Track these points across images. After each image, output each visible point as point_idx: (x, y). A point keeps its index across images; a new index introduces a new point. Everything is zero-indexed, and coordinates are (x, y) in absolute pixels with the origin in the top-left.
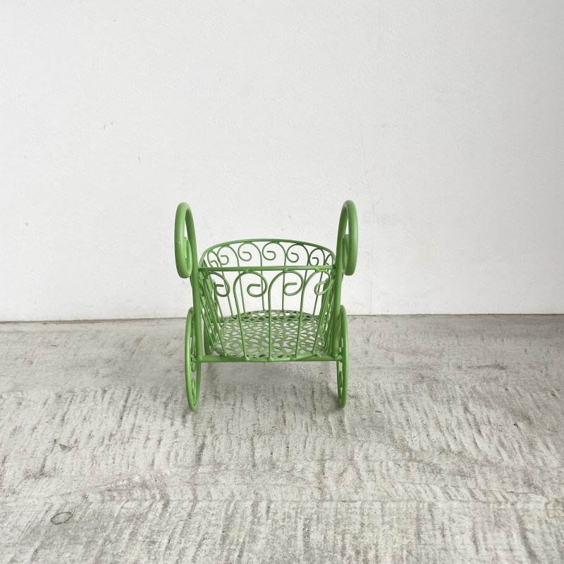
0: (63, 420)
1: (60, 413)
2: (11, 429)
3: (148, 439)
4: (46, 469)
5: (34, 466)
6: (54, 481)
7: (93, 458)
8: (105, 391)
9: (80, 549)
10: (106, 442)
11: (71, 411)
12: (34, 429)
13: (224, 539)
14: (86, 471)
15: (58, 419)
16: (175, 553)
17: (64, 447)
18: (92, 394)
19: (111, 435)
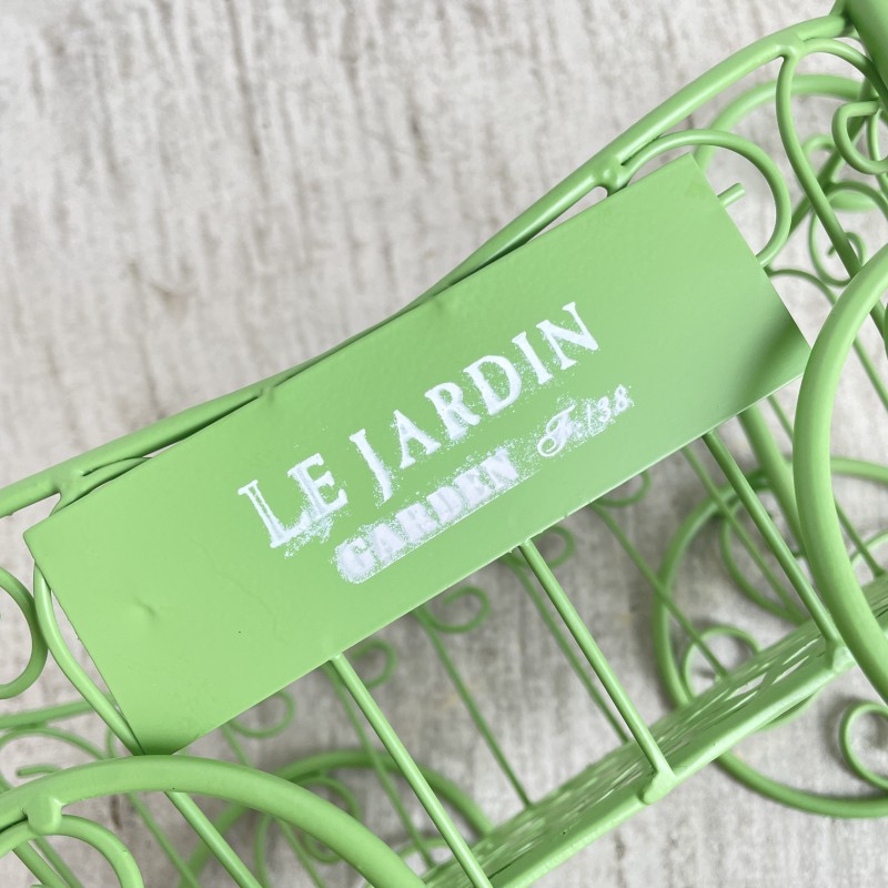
0: (113, 168)
10: (258, 267)
12: (61, 215)
15: (99, 163)
19: (261, 235)
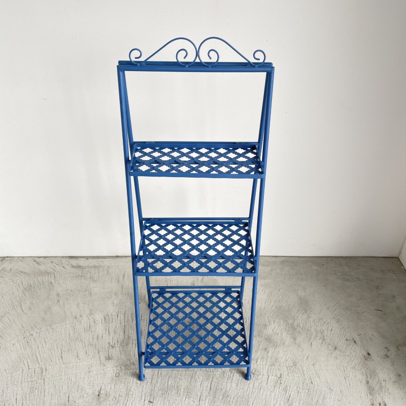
1: (107, 329)
2: (96, 336)
3: (133, 343)
4: (110, 356)
5: (107, 355)
6: (113, 361)
7: (120, 351)
8: (118, 316)
9: (123, 385)
11: (110, 327)
13: (151, 383)
14: (119, 358)
16: (142, 386)
17: (112, 346)
18: (114, 317)
